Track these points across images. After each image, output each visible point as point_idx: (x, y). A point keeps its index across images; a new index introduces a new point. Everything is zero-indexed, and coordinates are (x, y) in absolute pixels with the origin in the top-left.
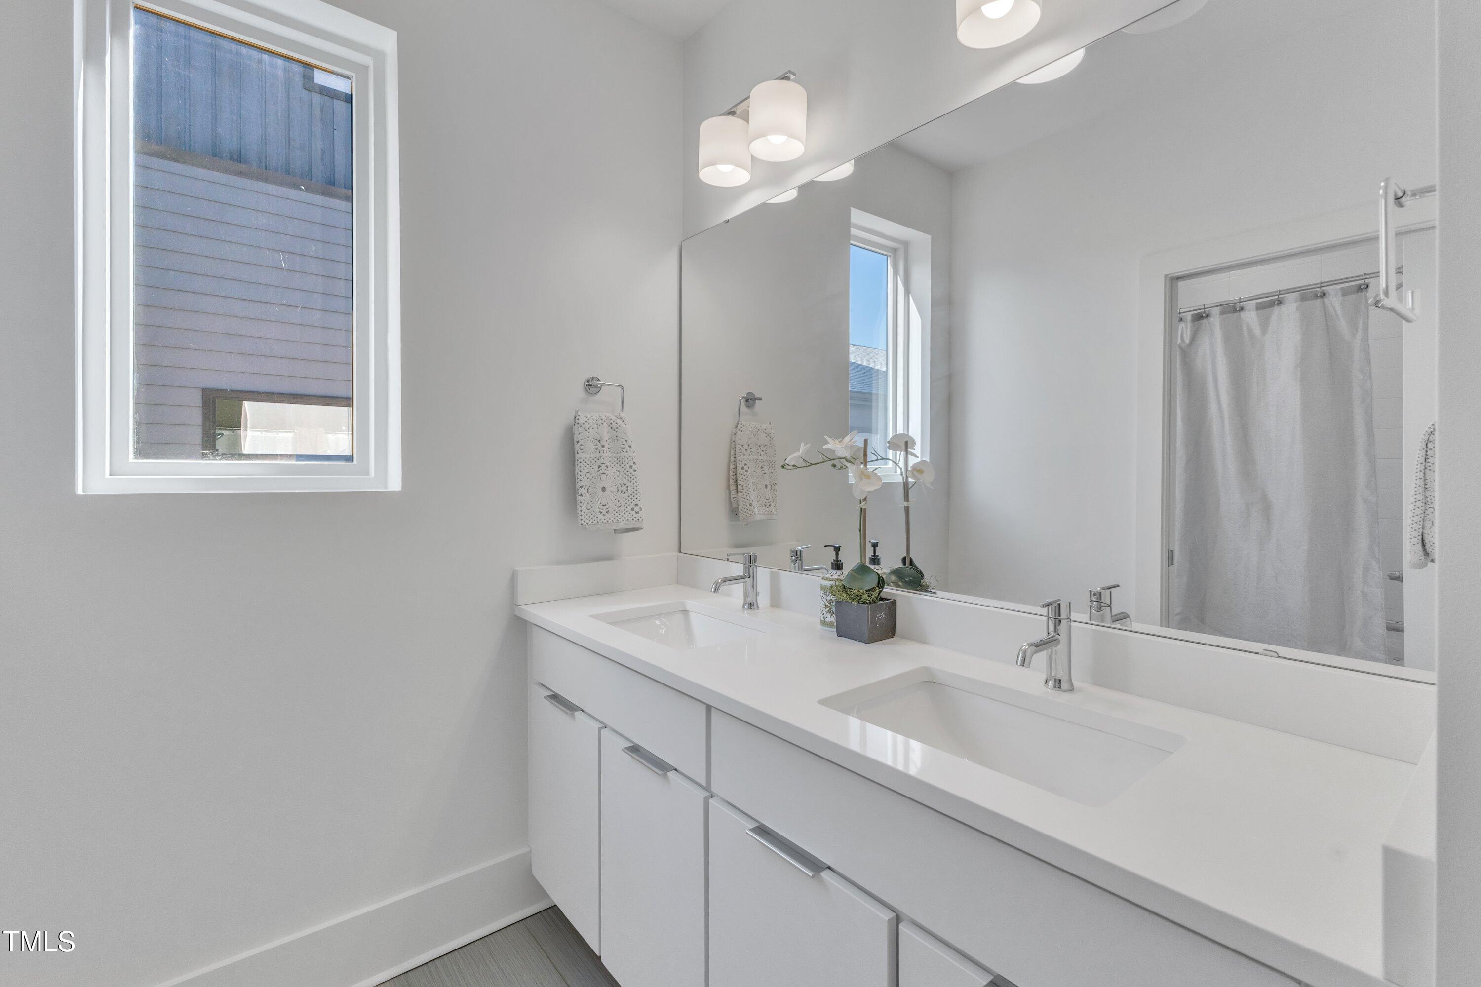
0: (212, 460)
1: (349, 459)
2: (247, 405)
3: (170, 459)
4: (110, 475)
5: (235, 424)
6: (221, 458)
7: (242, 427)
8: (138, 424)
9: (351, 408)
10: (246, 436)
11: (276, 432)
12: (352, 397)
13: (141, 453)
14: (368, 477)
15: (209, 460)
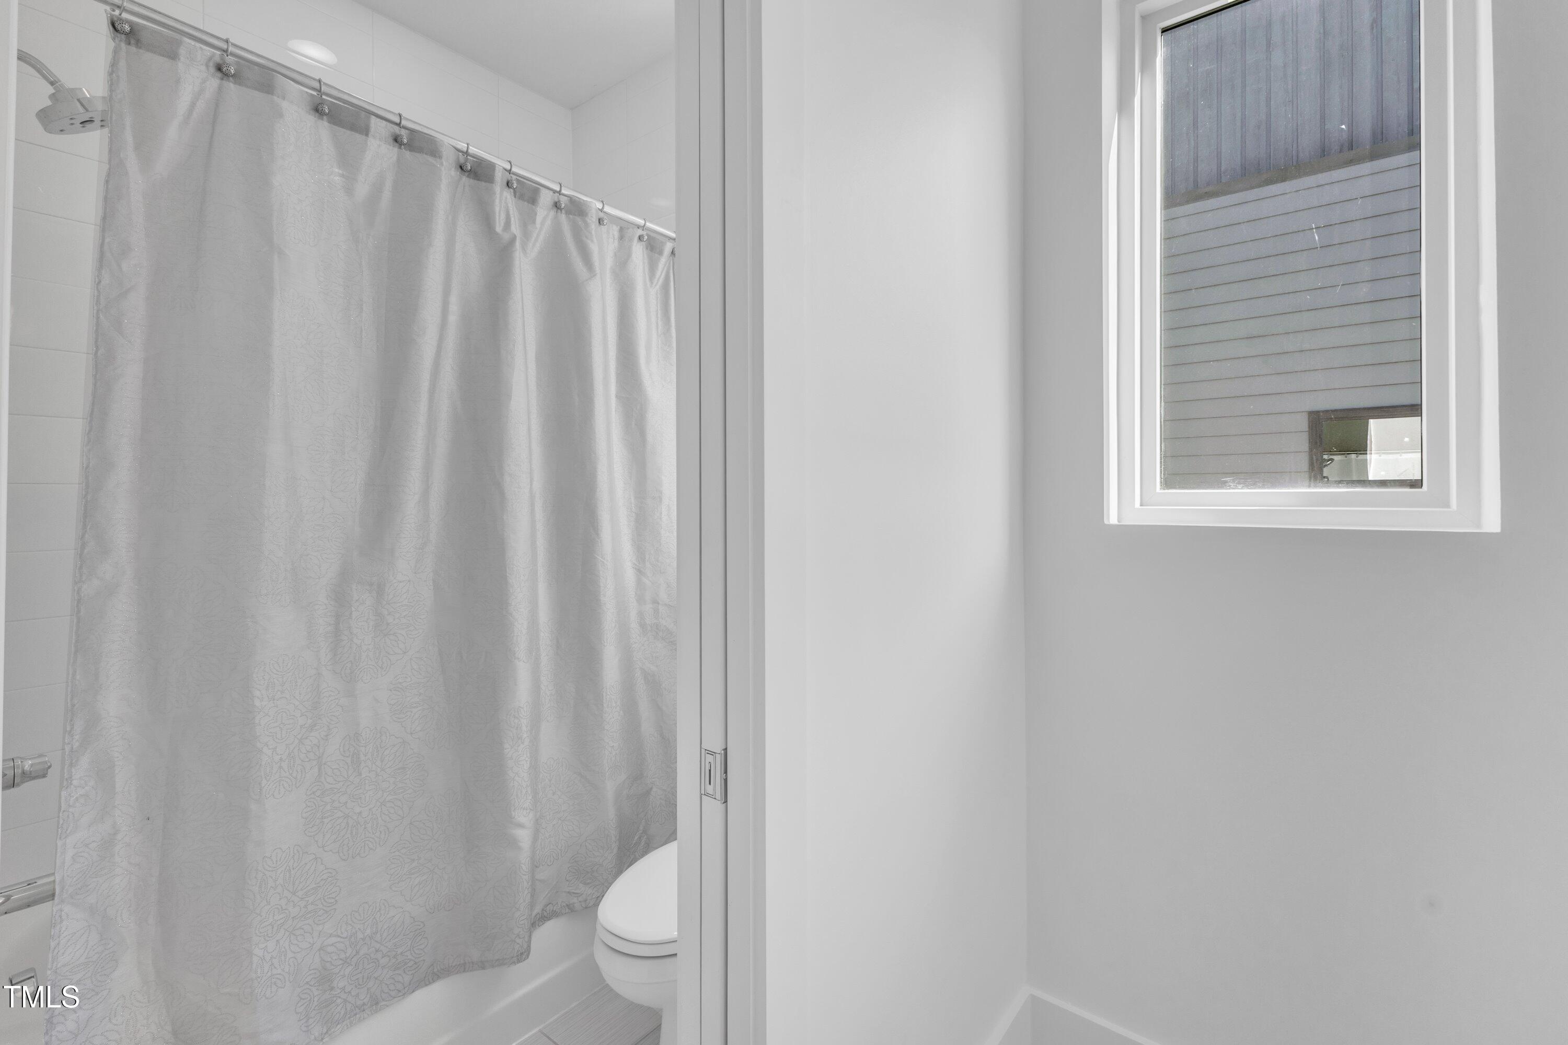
0: (1233, 488)
1: (1416, 484)
2: (1373, 424)
3: (1193, 488)
4: (1141, 506)
5: (1360, 447)
6: (1243, 487)
7: (1368, 450)
8: (1165, 457)
9: (1420, 418)
10: (1371, 460)
11: (1399, 453)
12: (1420, 403)
13: (1168, 483)
14: (1449, 510)
15: (1229, 489)
